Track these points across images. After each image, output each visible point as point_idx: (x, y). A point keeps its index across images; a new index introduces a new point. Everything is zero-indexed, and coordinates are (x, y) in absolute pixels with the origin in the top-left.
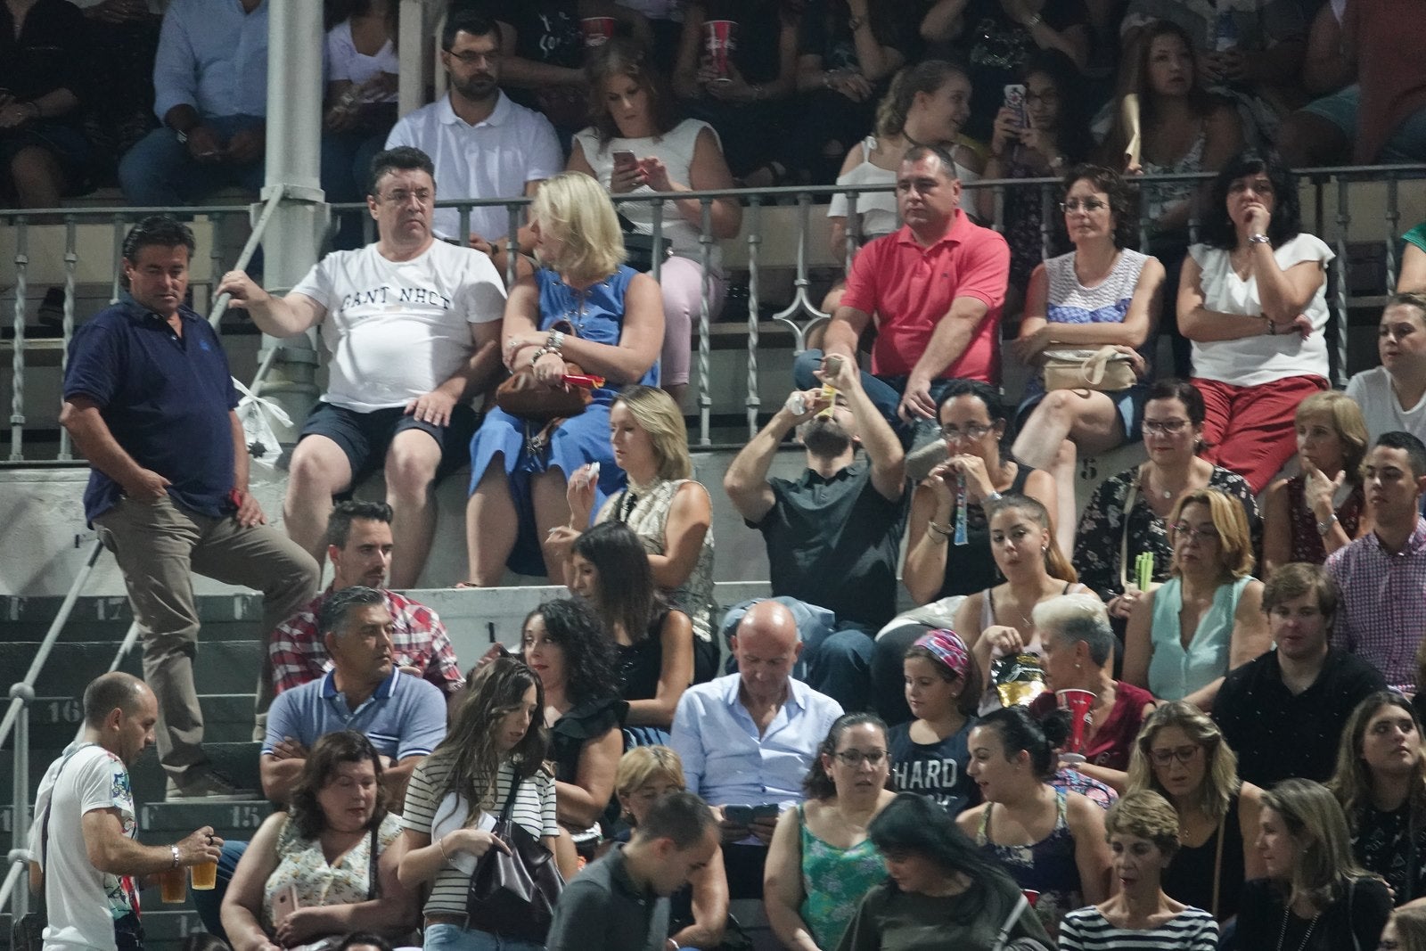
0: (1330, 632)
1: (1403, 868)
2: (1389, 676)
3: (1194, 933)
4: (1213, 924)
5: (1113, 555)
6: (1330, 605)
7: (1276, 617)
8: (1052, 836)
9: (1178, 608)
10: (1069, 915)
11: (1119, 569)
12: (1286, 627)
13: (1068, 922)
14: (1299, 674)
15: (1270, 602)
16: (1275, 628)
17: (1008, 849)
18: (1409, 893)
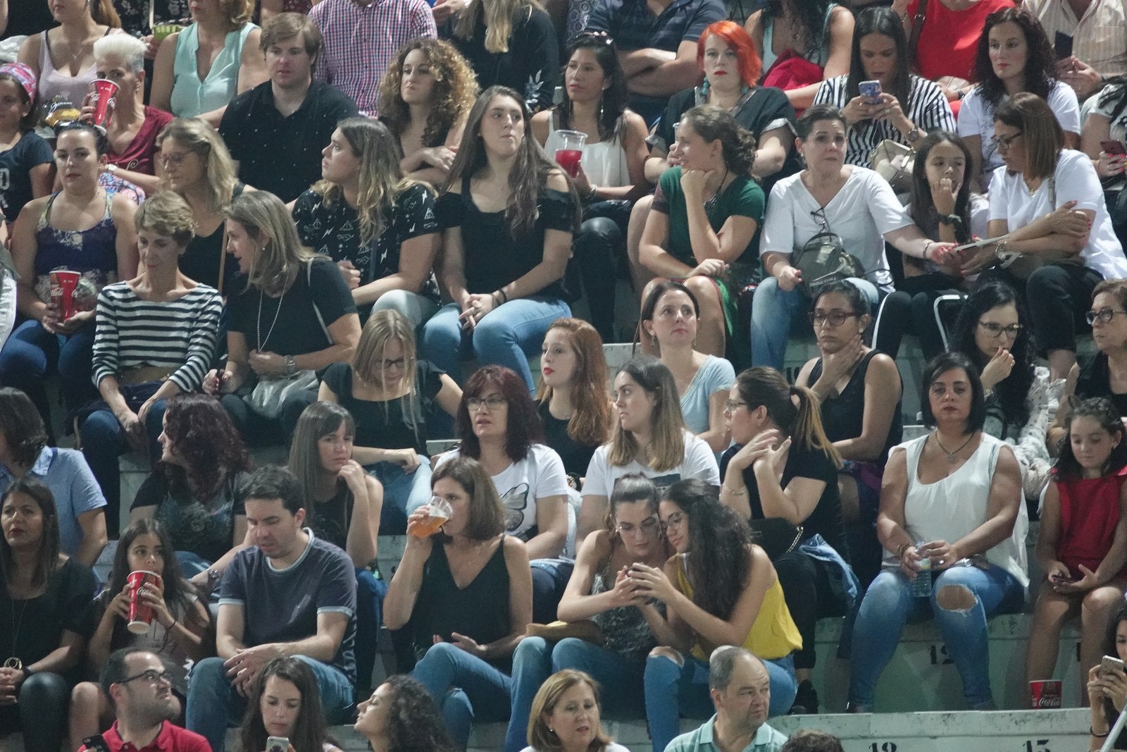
0: (313, 68)
1: (368, 254)
2: (359, 102)
3: (203, 305)
4: (219, 298)
5: (143, 5)
6: (313, 47)
7: (270, 55)
8: (99, 225)
9: (195, 48)
10: (104, 289)
11: (148, 14)
12: (278, 62)
13: (105, 293)
14: (289, 101)
15: (267, 42)
16: (270, 64)
17: (63, 234)
18: (372, 274)
